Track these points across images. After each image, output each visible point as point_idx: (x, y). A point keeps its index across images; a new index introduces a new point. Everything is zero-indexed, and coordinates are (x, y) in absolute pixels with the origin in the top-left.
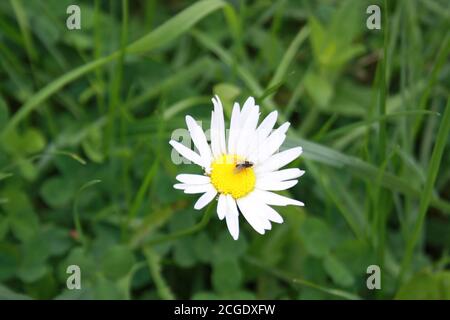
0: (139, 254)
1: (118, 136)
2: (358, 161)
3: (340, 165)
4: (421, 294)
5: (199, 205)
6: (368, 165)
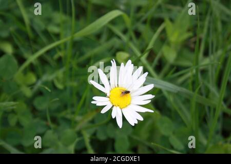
0: (79, 134)
1: (71, 76)
3: (176, 92)
5: (103, 111)
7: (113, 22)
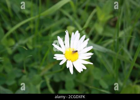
1: (37, 41)
2: (110, 51)
3: (105, 52)
4: (128, 92)
6: (113, 52)
7: (63, 7)
